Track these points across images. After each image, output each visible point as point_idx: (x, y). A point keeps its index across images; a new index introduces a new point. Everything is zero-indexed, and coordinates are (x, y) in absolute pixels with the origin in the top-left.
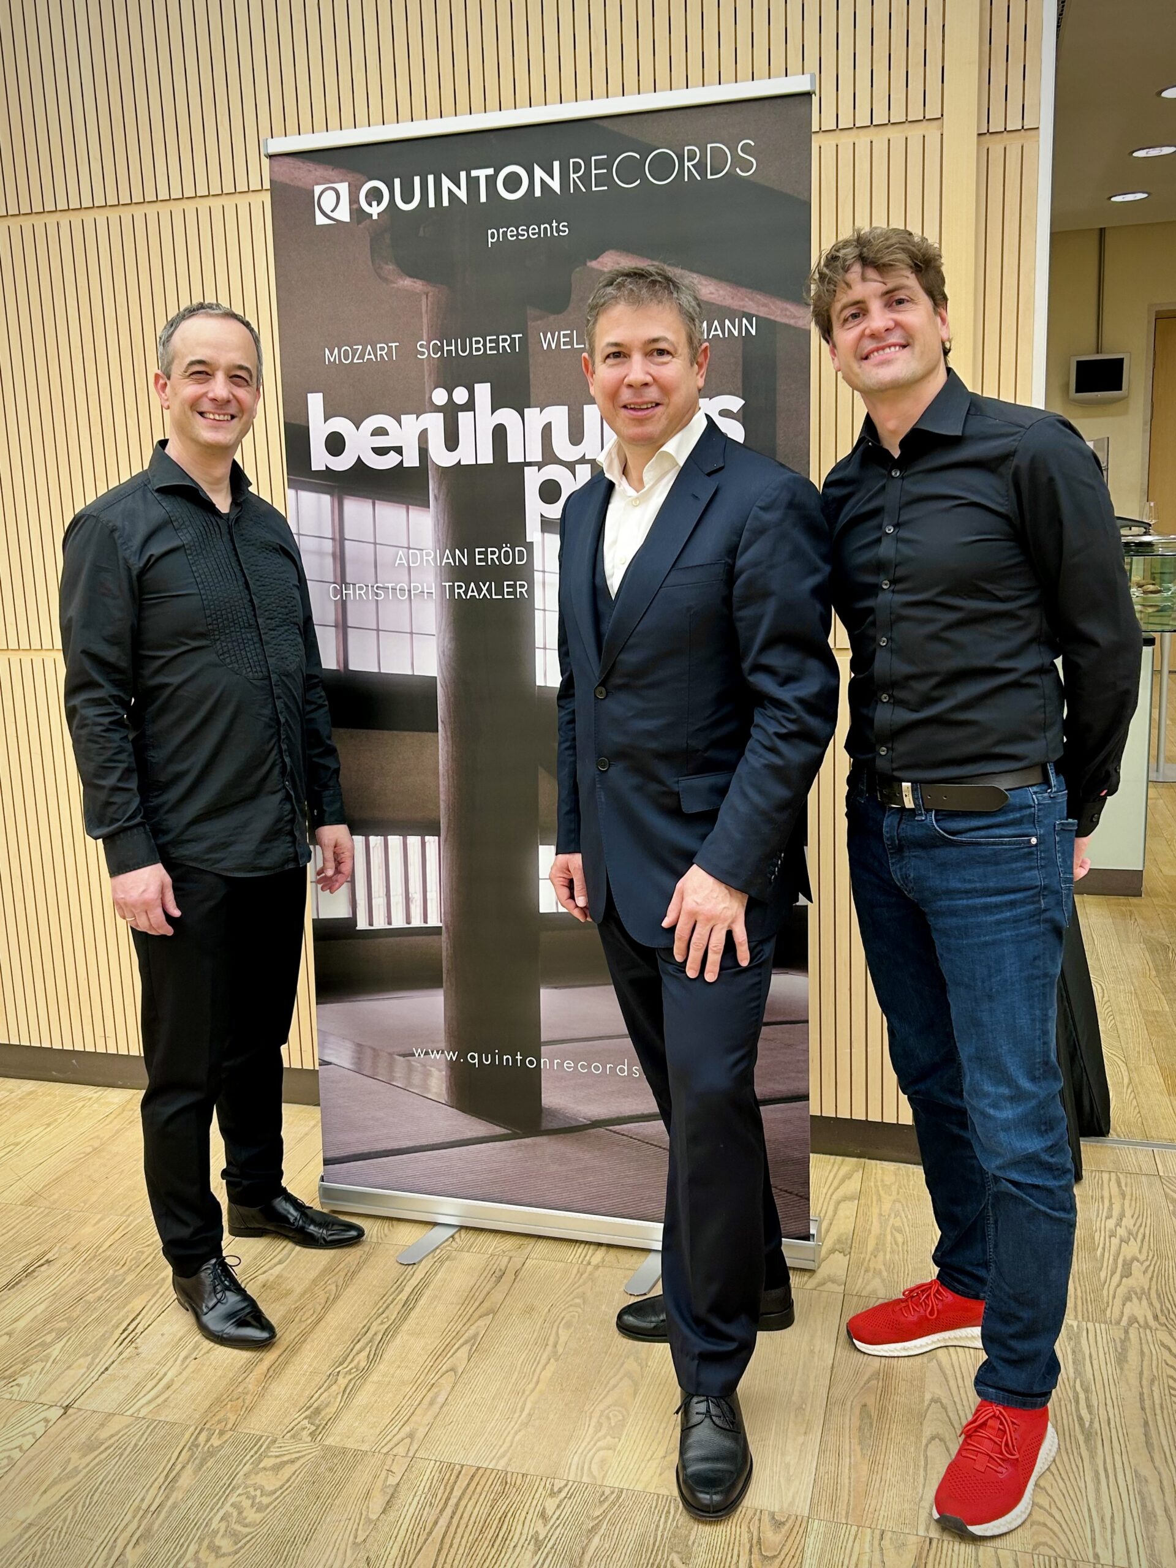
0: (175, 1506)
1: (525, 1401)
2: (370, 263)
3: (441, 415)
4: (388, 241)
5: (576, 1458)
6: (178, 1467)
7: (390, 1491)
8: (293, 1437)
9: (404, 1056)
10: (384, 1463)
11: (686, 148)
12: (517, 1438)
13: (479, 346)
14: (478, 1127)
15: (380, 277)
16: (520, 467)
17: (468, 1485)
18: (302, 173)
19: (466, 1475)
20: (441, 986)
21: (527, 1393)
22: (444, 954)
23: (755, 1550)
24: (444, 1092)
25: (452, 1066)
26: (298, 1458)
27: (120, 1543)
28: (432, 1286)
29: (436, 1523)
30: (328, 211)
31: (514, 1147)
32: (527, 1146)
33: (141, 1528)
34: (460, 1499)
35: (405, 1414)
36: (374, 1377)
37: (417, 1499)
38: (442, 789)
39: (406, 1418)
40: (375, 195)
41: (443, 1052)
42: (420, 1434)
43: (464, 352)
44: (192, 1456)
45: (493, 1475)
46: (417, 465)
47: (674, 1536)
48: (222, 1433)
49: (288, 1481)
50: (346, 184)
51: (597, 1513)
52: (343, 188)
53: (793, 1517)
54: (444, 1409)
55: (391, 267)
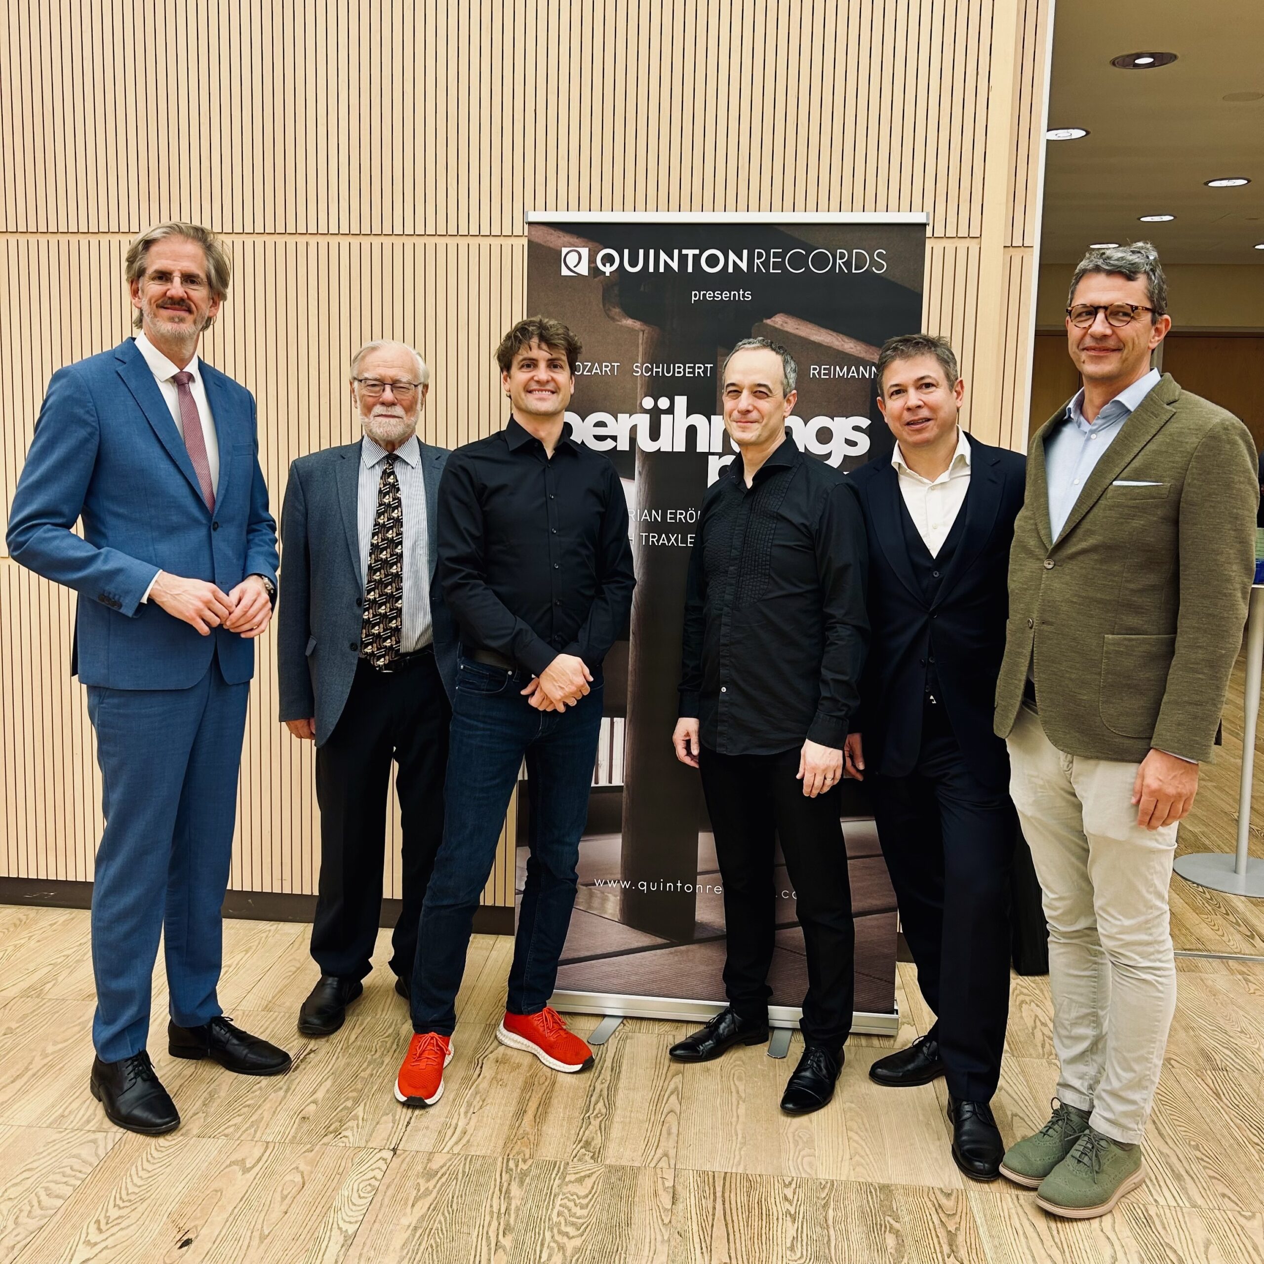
0: (518, 1209)
1: (735, 1128)
2: (601, 306)
3: (648, 416)
4: (616, 292)
5: (790, 1162)
6: (505, 1185)
7: (671, 1190)
8: (579, 1160)
9: (586, 885)
10: (656, 1174)
11: (839, 251)
12: (742, 1153)
13: (680, 370)
14: (645, 940)
15: (608, 316)
16: (705, 456)
17: (724, 1184)
18: (554, 239)
19: (719, 1177)
20: (620, 832)
21: (734, 1124)
22: (624, 807)
23: (940, 1211)
24: (618, 912)
25: (625, 891)
26: (592, 1173)
27: (492, 1235)
28: (626, 1057)
29: (714, 1208)
30: (572, 267)
31: (671, 953)
32: (682, 952)
33: (502, 1224)
34: (723, 1193)
35: (654, 1141)
36: (617, 1119)
37: (692, 1195)
38: (629, 683)
39: (656, 1144)
40: (609, 259)
41: (619, 882)
42: (672, 1153)
43: (668, 373)
44: (511, 1176)
45: (738, 1177)
46: (628, 449)
47: (882, 1206)
48: (525, 1161)
49: (593, 1188)
50: (587, 249)
51: (823, 1195)
52: (585, 252)
53: (955, 1191)
54: (680, 1137)
55: (617, 310)
